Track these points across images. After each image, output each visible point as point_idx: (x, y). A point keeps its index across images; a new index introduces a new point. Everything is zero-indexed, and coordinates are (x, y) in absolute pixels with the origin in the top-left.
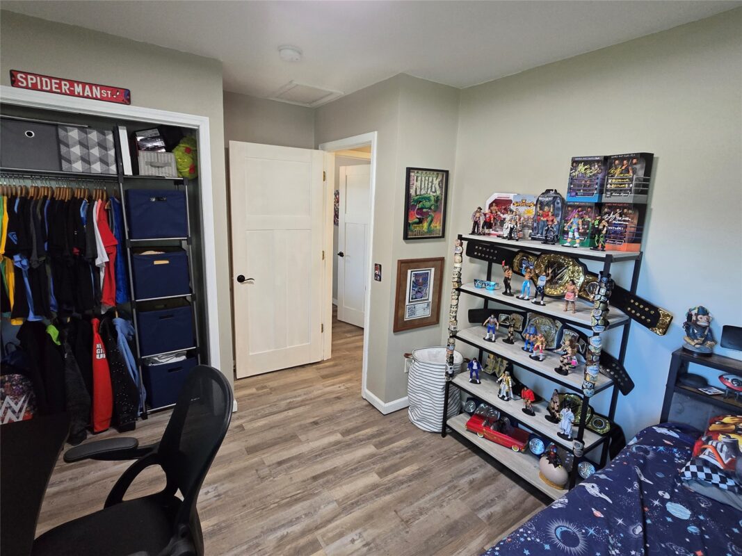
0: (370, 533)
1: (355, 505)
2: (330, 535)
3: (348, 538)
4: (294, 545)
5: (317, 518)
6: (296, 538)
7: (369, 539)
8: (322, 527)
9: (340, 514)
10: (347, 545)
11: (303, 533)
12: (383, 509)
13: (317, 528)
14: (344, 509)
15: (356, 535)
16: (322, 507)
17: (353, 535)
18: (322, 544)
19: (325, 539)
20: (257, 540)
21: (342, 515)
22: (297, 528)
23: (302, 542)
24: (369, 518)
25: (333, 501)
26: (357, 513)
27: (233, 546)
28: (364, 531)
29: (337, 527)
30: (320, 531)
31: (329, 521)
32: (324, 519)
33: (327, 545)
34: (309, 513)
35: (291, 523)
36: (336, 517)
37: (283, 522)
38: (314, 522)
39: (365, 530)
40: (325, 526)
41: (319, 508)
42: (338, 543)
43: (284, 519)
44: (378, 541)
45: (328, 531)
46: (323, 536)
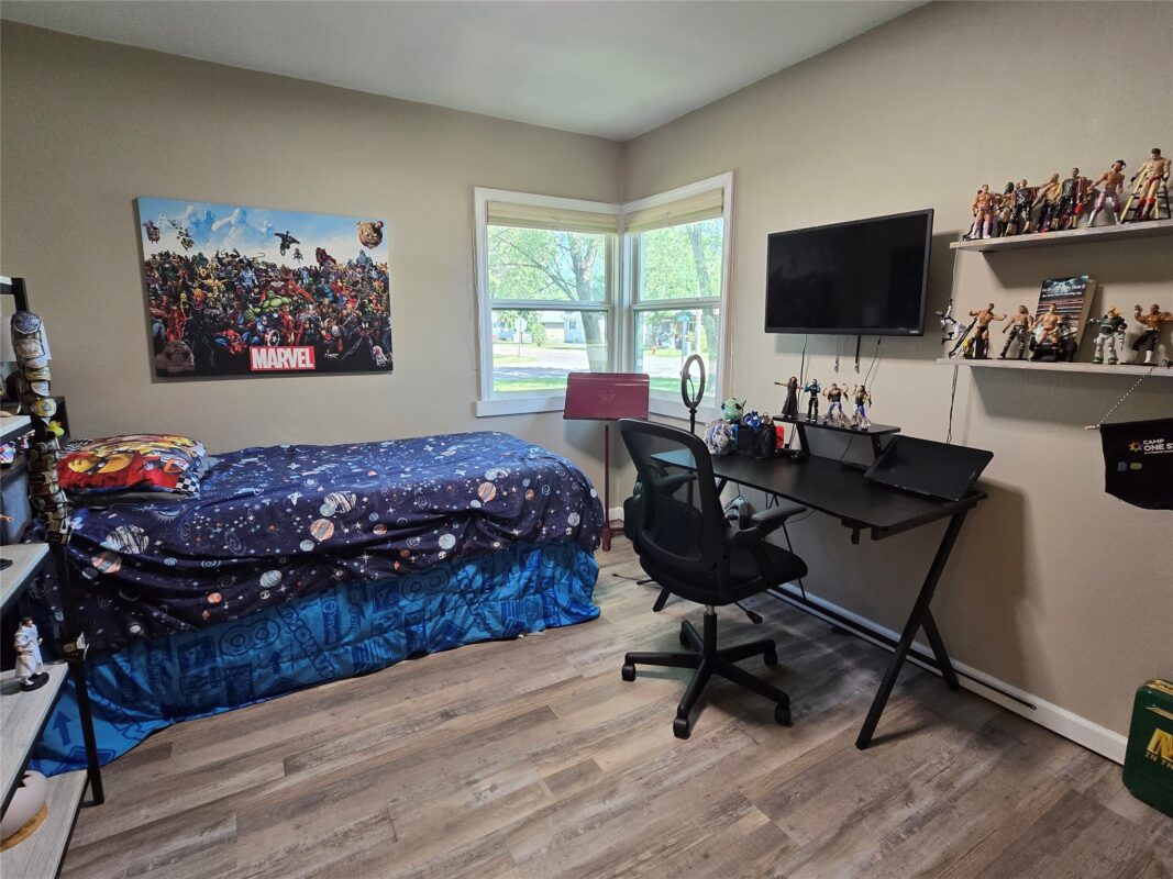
0: (460, 800)
1: (475, 854)
2: (530, 798)
3: (498, 793)
4: (590, 784)
5: (554, 826)
6: (587, 793)
7: (465, 791)
8: (545, 810)
9: (509, 835)
10: (504, 784)
11: (576, 801)
12: (420, 843)
13: (553, 809)
14: (498, 845)
15: (485, 797)
16: (544, 851)
17: (491, 797)
18: (544, 785)
19: (539, 792)
20: (651, 793)
21: (505, 832)
22: (590, 809)
23: (577, 789)
24: (452, 828)
25: (523, 862)
26: (473, 836)
27: (686, 785)
28: (470, 803)
29: (517, 811)
30: (547, 804)
31: (530, 821)
32: (540, 825)
33: (536, 784)
34: (570, 838)
35: (602, 819)
36: (517, 830)
37: (616, 820)
38: (560, 821)
39: (467, 806)
40: (540, 812)
41: (549, 847)
42: (518, 786)
43: (616, 826)
44: (451, 787)
45: (534, 803)
46: (543, 796)
